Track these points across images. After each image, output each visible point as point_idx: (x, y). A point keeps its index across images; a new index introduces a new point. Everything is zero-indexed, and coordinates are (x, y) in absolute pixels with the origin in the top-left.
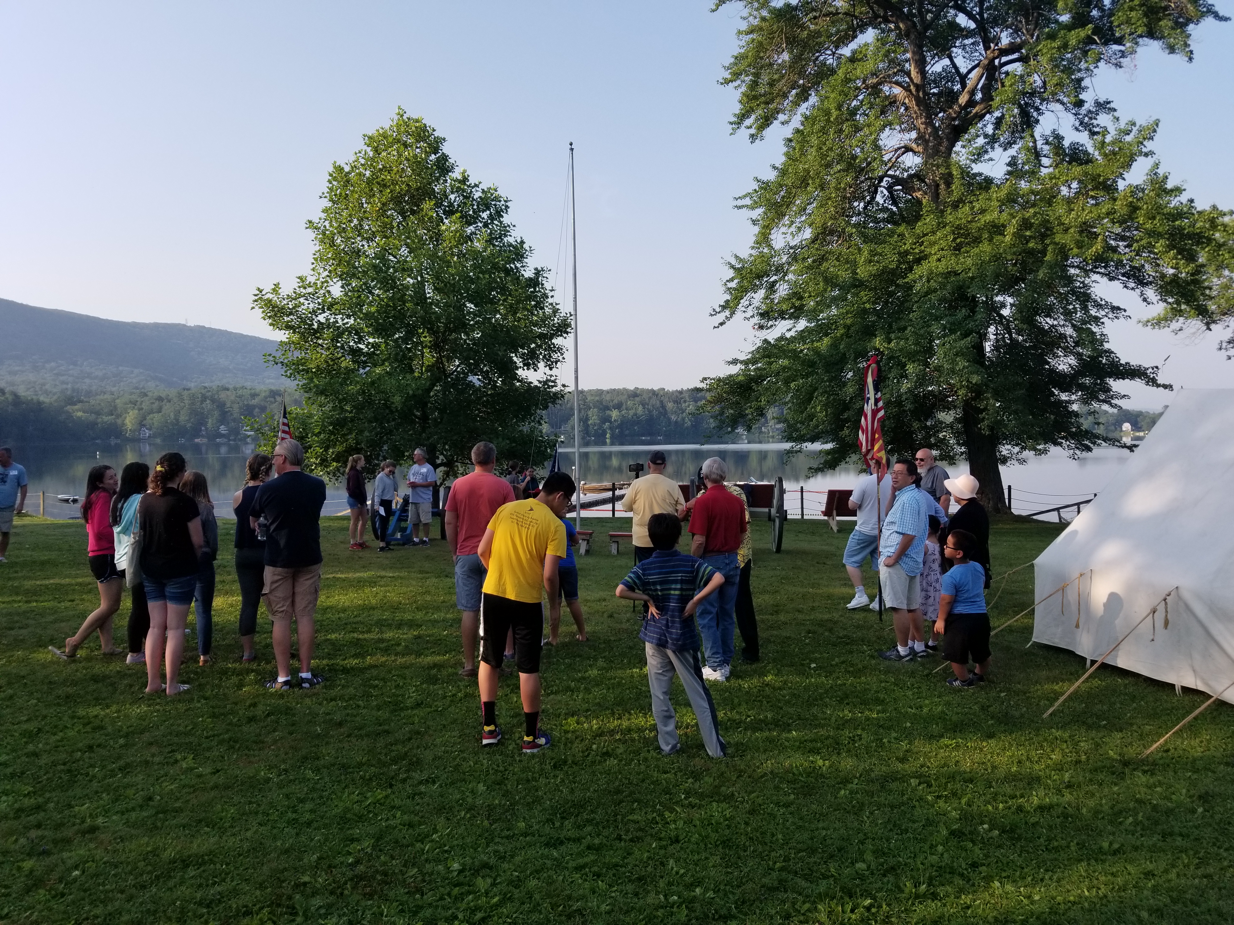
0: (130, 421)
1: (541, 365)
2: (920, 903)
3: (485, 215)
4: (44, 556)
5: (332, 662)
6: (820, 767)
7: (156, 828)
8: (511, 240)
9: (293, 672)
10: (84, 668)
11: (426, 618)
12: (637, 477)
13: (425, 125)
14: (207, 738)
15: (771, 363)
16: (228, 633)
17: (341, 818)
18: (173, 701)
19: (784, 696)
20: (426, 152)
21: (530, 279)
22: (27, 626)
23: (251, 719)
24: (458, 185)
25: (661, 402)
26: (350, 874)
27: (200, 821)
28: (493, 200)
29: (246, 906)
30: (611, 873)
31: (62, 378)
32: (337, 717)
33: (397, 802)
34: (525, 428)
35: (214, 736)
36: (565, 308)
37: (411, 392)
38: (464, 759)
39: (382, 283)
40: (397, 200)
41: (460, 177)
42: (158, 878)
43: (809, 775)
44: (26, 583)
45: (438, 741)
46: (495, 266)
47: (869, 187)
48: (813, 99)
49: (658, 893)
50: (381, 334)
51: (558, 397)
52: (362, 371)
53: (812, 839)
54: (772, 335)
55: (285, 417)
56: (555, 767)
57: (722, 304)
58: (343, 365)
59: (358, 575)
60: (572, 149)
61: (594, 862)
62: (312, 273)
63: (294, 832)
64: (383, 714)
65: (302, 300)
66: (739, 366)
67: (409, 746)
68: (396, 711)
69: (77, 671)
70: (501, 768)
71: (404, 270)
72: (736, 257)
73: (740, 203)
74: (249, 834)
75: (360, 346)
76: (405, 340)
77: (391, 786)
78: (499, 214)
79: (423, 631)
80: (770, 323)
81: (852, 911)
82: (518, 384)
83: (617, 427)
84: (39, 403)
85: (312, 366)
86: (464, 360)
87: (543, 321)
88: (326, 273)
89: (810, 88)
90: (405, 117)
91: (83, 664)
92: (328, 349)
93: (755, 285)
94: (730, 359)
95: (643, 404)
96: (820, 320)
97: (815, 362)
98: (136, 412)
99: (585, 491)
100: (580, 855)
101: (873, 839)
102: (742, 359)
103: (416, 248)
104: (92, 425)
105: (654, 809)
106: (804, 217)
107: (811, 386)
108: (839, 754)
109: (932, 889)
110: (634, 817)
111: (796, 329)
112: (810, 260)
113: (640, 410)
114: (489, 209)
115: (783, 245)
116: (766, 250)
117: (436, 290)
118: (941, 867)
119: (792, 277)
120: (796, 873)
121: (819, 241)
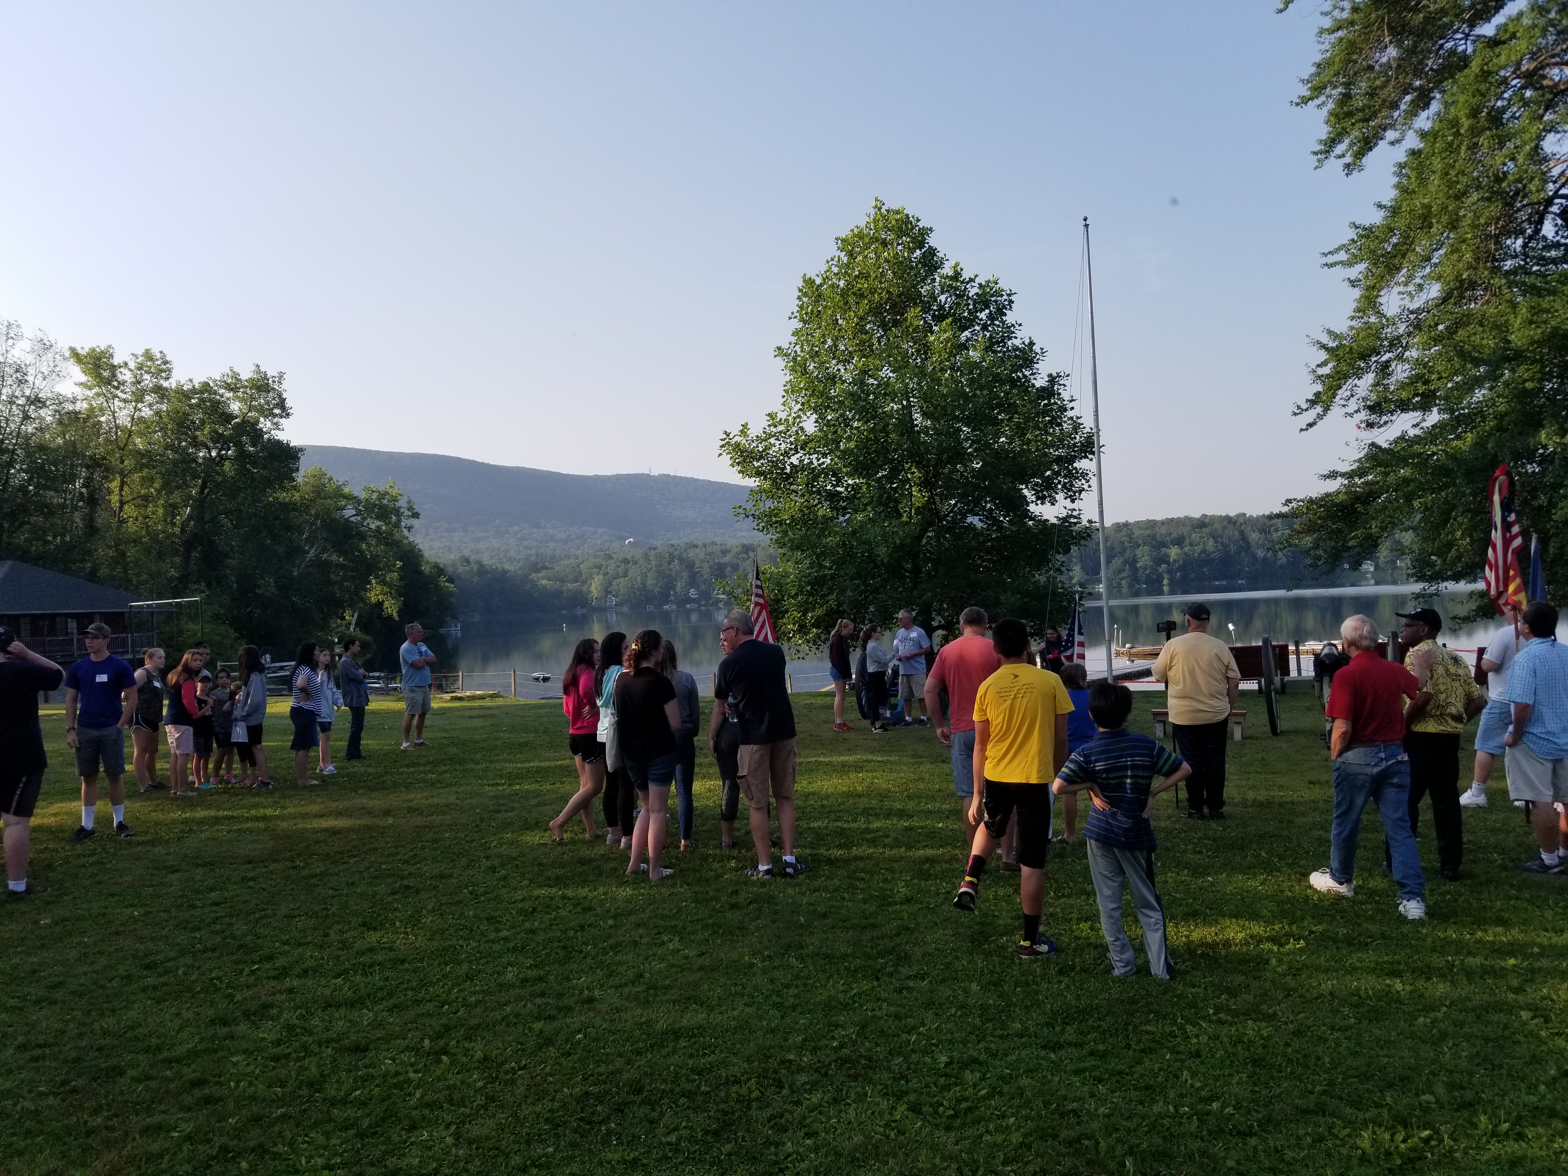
0: (595, 587)
1: (1060, 497)
2: (1499, 1142)
3: (983, 315)
4: (524, 738)
5: (815, 852)
6: (1398, 992)
7: (648, 1002)
8: (1017, 342)
10: (569, 850)
11: (920, 808)
13: (907, 215)
14: (692, 922)
15: (1386, 474)
16: (707, 818)
17: (826, 1005)
18: (657, 886)
19: (1365, 911)
20: (909, 248)
21: (1043, 389)
22: (512, 809)
23: (734, 906)
24: (948, 282)
25: (1242, 533)
26: (834, 1056)
27: (689, 998)
28: (992, 296)
29: (735, 1076)
30: (1114, 1079)
31: (525, 543)
32: (821, 909)
33: (884, 995)
34: (1041, 578)
35: (698, 920)
36: (1088, 423)
37: (898, 542)
38: (957, 958)
39: (861, 413)
40: (876, 311)
41: (951, 273)
42: (652, 1046)
43: (1380, 999)
44: (507, 765)
45: (929, 938)
46: (997, 378)
47: (1531, 215)
48: (1435, 107)
49: (1167, 1103)
50: (861, 474)
51: (1087, 534)
52: (841, 519)
53: (1368, 1065)
54: (1385, 437)
55: (758, 578)
56: (1060, 972)
57: (1311, 397)
58: (820, 513)
59: (842, 759)
60: (1087, 226)
61: (1096, 1067)
62: (783, 408)
63: (779, 1015)
64: (871, 908)
65: (772, 440)
66: (1340, 481)
67: (898, 940)
68: (883, 905)
69: (564, 853)
70: (998, 970)
71: (886, 394)
72: (1330, 332)
73: (1331, 259)
74: (735, 1013)
75: (838, 489)
76: (890, 478)
77: (878, 979)
78: (1001, 311)
79: (916, 822)
80: (1384, 418)
81: (1404, 1141)
82: (1031, 523)
83: (1180, 569)
84: (505, 572)
85: (786, 517)
86: (962, 498)
87: (1061, 440)
88: (799, 406)
89: (1431, 90)
90: (883, 210)
91: (569, 846)
92: (803, 495)
93: (1359, 368)
94: (1326, 472)
95: (1214, 536)
96: (1458, 410)
97: (1452, 470)
98: (601, 577)
99: (1132, 657)
100: (1081, 1059)
101: (1451, 1072)
102: (1343, 470)
103: (900, 368)
104: (558, 594)
105: (1174, 1022)
106: (1428, 270)
107: (1446, 502)
108: (1428, 979)
109: (1518, 1129)
110: (1149, 1028)
111: (1424, 424)
112: (1441, 327)
113: (1210, 545)
114: (987, 307)
115: (1399, 311)
116: (1373, 319)
117: (925, 415)
118: (1537, 1108)
119: (1413, 353)
120: (1341, 1098)
121: (1452, 300)
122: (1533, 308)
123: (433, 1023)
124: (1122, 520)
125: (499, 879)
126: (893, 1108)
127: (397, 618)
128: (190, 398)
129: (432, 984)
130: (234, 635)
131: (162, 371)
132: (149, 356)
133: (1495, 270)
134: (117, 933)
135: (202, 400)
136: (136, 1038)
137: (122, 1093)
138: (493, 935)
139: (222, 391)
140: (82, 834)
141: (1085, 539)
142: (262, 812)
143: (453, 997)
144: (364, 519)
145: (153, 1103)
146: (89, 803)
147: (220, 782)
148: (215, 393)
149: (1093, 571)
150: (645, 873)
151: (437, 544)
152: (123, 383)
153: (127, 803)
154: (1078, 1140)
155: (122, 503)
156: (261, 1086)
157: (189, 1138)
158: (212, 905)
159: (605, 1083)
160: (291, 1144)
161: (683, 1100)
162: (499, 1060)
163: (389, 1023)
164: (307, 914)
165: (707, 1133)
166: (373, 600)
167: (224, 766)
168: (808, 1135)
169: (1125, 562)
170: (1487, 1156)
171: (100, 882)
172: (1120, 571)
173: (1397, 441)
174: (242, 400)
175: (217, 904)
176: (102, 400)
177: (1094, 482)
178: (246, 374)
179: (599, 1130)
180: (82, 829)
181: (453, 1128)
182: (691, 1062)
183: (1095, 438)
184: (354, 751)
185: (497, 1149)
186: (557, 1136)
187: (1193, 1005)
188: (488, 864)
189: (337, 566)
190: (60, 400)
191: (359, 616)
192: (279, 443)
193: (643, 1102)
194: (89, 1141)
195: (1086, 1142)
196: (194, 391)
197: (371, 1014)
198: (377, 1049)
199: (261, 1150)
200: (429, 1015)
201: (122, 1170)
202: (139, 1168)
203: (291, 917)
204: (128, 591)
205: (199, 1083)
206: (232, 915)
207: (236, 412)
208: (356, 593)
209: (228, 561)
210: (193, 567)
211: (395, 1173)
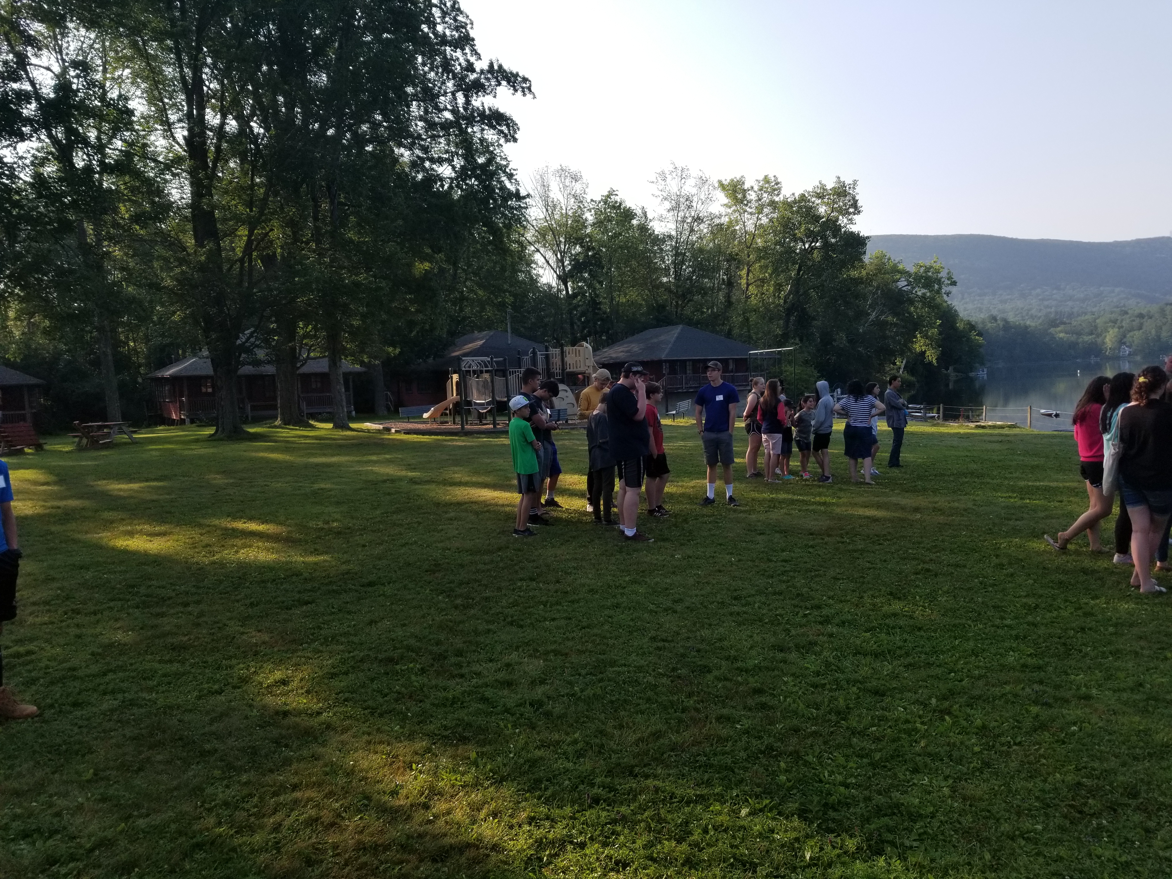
0: (1109, 339)
4: (1035, 461)
10: (1074, 560)
31: (1046, 303)
44: (1020, 482)
84: (1026, 327)
98: (1116, 330)
104: (1073, 345)
123: (941, 685)
125: (1007, 575)
127: (936, 364)
128: (792, 207)
129: (943, 652)
131: (775, 190)
132: (766, 180)
134: (720, 571)
135: (800, 207)
136: (722, 648)
137: (708, 686)
138: (998, 622)
139: (813, 199)
140: (708, 501)
142: (823, 499)
143: (959, 667)
144: (913, 288)
145: (727, 698)
146: (712, 481)
148: (809, 200)
151: (970, 306)
152: (750, 202)
153: (737, 484)
155: (748, 285)
156: (801, 705)
157: (747, 732)
158: (783, 561)
159: (1099, 778)
160: (820, 757)
162: (997, 731)
163: (904, 678)
164: (848, 578)
166: (918, 350)
171: (714, 535)
174: (828, 204)
175: (786, 561)
176: (737, 214)
178: (829, 185)
179: (1090, 822)
180: (707, 499)
181: (951, 781)
184: (894, 461)
185: (989, 811)
186: (1047, 816)
188: (997, 561)
189: (891, 324)
190: (712, 217)
191: (907, 362)
192: (852, 233)
193: (1138, 808)
194: (684, 716)
196: (795, 202)
197: (890, 667)
198: (893, 697)
199: (796, 756)
200: (937, 677)
201: (700, 743)
202: (712, 745)
203: (836, 579)
204: (749, 343)
205: (758, 691)
206: (795, 571)
207: (823, 214)
208: (905, 345)
209: (815, 323)
210: (791, 327)
211: (898, 805)
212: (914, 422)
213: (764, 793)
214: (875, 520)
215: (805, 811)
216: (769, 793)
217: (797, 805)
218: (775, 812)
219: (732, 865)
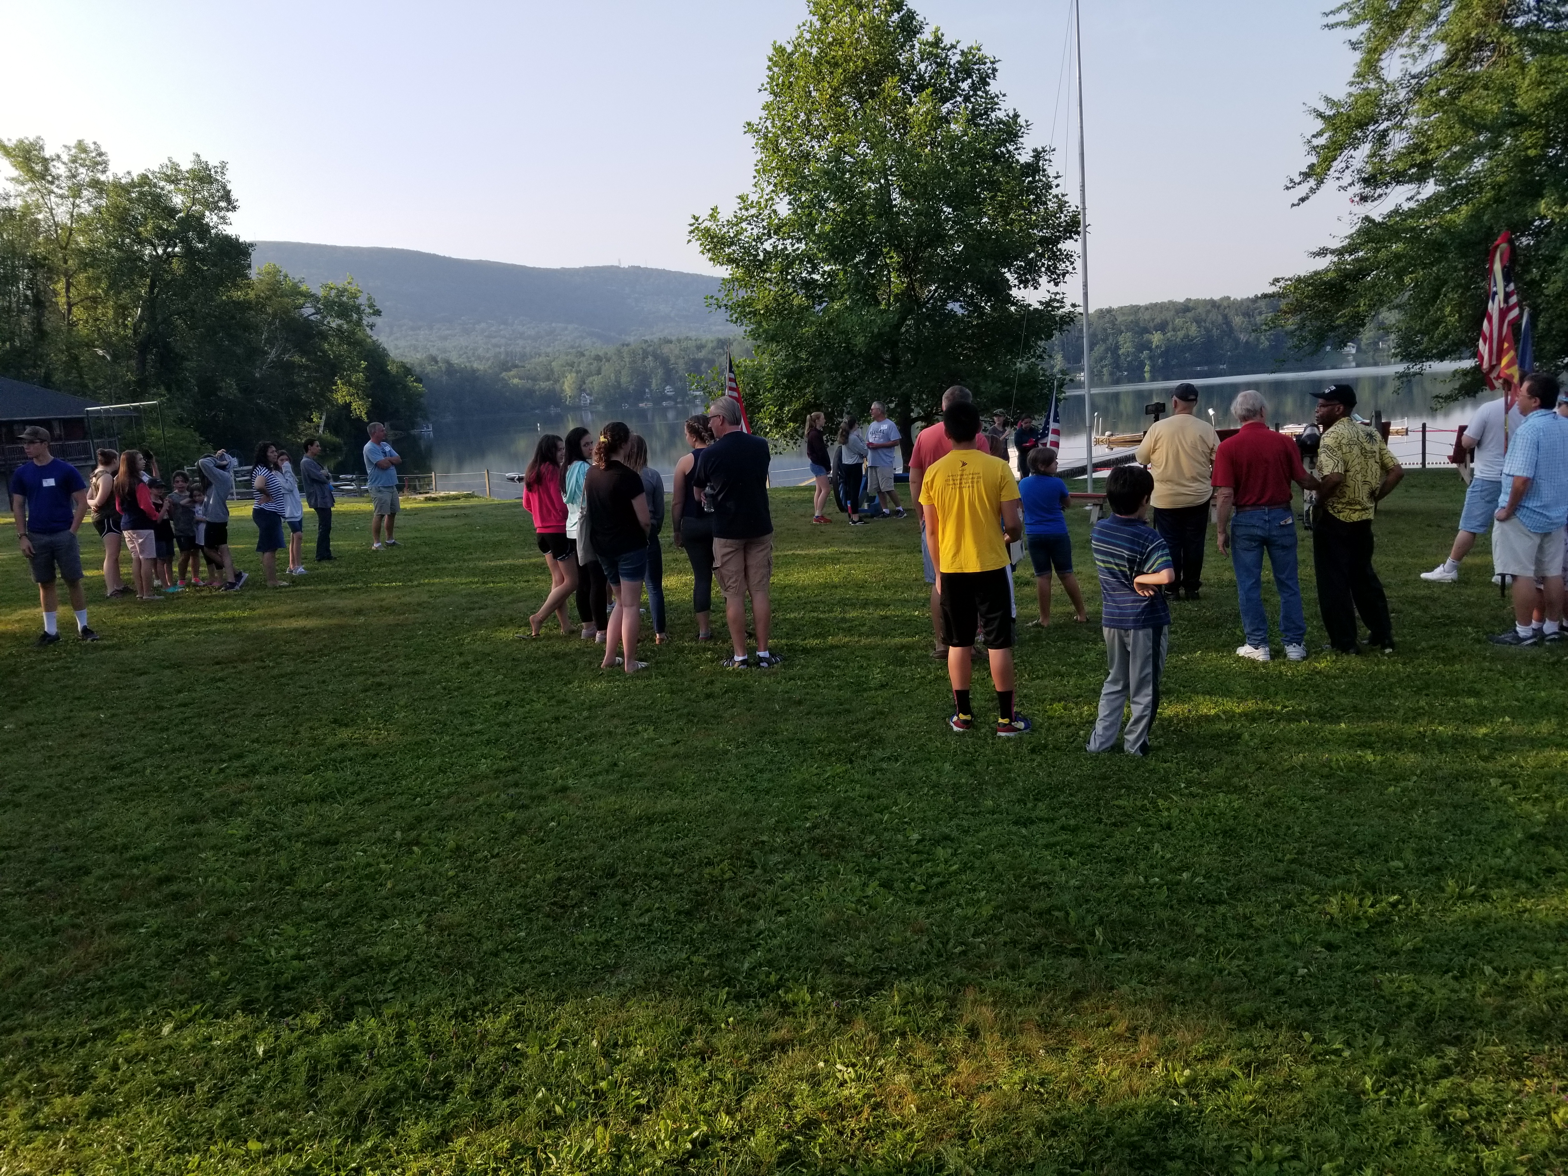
0: (568, 385)
1: (1043, 280)
2: (1465, 904)
3: (965, 85)
4: (496, 537)
5: (791, 641)
6: (1369, 763)
7: (622, 789)
8: (1001, 114)
9: (751, 651)
10: (544, 645)
11: (896, 597)
12: (1157, 419)
14: (666, 712)
15: (1378, 250)
16: (682, 612)
17: (799, 788)
18: (632, 677)
19: (1339, 685)
20: (886, 11)
21: (1028, 165)
22: (486, 607)
23: (708, 696)
24: (929, 49)
25: (1225, 317)
26: (807, 836)
27: (663, 785)
28: (975, 63)
29: (708, 858)
30: (1085, 852)
31: (494, 341)
32: (796, 696)
33: (857, 777)
34: (1023, 365)
35: (673, 710)
36: (1073, 201)
37: (876, 331)
39: (836, 193)
40: (852, 81)
41: (931, 39)
42: (625, 831)
43: (1350, 770)
44: (481, 563)
45: (903, 721)
46: (980, 154)
49: (1137, 874)
50: (837, 259)
51: (1069, 319)
52: (818, 308)
53: (1338, 834)
54: (1378, 211)
55: (731, 371)
56: (1033, 751)
57: (1304, 170)
58: (795, 302)
59: (819, 551)
61: (1067, 842)
62: (754, 189)
63: (752, 798)
64: (846, 694)
65: (744, 225)
66: (1330, 258)
67: (872, 724)
68: (858, 691)
69: (539, 648)
70: (971, 750)
71: (862, 173)
72: (1327, 99)
73: (1332, 19)
74: (709, 798)
75: (814, 276)
76: (867, 264)
77: (851, 762)
78: (984, 81)
79: (892, 611)
80: (1379, 191)
81: (1372, 906)
82: (1013, 309)
83: (1162, 355)
84: (474, 371)
85: (760, 307)
86: (942, 283)
87: (1046, 220)
88: (771, 187)
92: (777, 284)
93: (1356, 138)
94: (1316, 250)
95: (1198, 321)
96: (1454, 180)
97: (1445, 244)
98: (574, 375)
99: (1111, 444)
100: (1053, 834)
101: (1420, 838)
102: (1334, 247)
103: (877, 143)
104: (530, 393)
105: (1145, 796)
106: (1434, 29)
107: (1437, 278)
108: (1399, 750)
109: (1483, 891)
110: (1120, 802)
111: (1420, 197)
112: (1442, 93)
113: (1193, 330)
114: (970, 76)
115: (1400, 75)
116: (1373, 85)
117: (904, 194)
118: (1502, 871)
119: (1413, 121)
120: (1310, 866)
121: (1457, 63)
122: (1543, 67)
123: (405, 815)
124: (1105, 306)
125: (473, 675)
126: (865, 885)
128: (129, 192)
129: (404, 777)
130: (199, 439)
131: (97, 164)
132: (81, 147)
133: (1506, 29)
134: (83, 736)
135: (141, 193)
136: (102, 838)
137: (88, 892)
138: (466, 729)
139: (162, 184)
140: (46, 638)
141: (1068, 323)
142: (230, 614)
143: (426, 789)
144: (324, 317)
145: (120, 900)
146: (50, 608)
147: (188, 586)
148: (155, 186)
149: (1074, 358)
150: (621, 665)
151: (402, 343)
152: (58, 177)
153: (92, 608)
154: (1049, 911)
155: (70, 305)
156: (230, 881)
157: (157, 934)
158: (180, 705)
159: (578, 868)
160: (262, 936)
161: (656, 883)
162: (472, 849)
163: (360, 817)
164: (277, 712)
165: (679, 913)
166: (340, 401)
167: (189, 569)
168: (780, 913)
169: (1107, 350)
170: (1452, 917)
171: (66, 687)
172: (1102, 359)
173: (1390, 215)
174: (185, 193)
175: (185, 705)
176: (36, 196)
177: (1079, 264)
178: (186, 165)
179: (572, 914)
180: (46, 635)
181: (424, 916)
182: (664, 846)
183: (1081, 217)
184: (324, 552)
185: (469, 935)
186: (530, 920)
187: (1164, 779)
188: (462, 660)
189: (300, 366)
191: (328, 418)
192: (227, 238)
193: (616, 886)
194: (56, 939)
195: (1056, 913)
196: (133, 185)
197: (342, 808)
198: (348, 842)
199: (230, 943)
200: (401, 807)
201: (89, 966)
202: (107, 964)
203: (260, 716)
204: (84, 394)
205: (167, 880)
206: (200, 716)
207: (179, 206)
208: (323, 395)
209: (187, 364)
210: (150, 370)
211: (366, 960)
212: (345, 499)
213: (192, 998)
214: (305, 632)
215: (251, 1002)
216: (198, 998)
217: (238, 998)
218: (210, 1016)
219: (159, 1095)
